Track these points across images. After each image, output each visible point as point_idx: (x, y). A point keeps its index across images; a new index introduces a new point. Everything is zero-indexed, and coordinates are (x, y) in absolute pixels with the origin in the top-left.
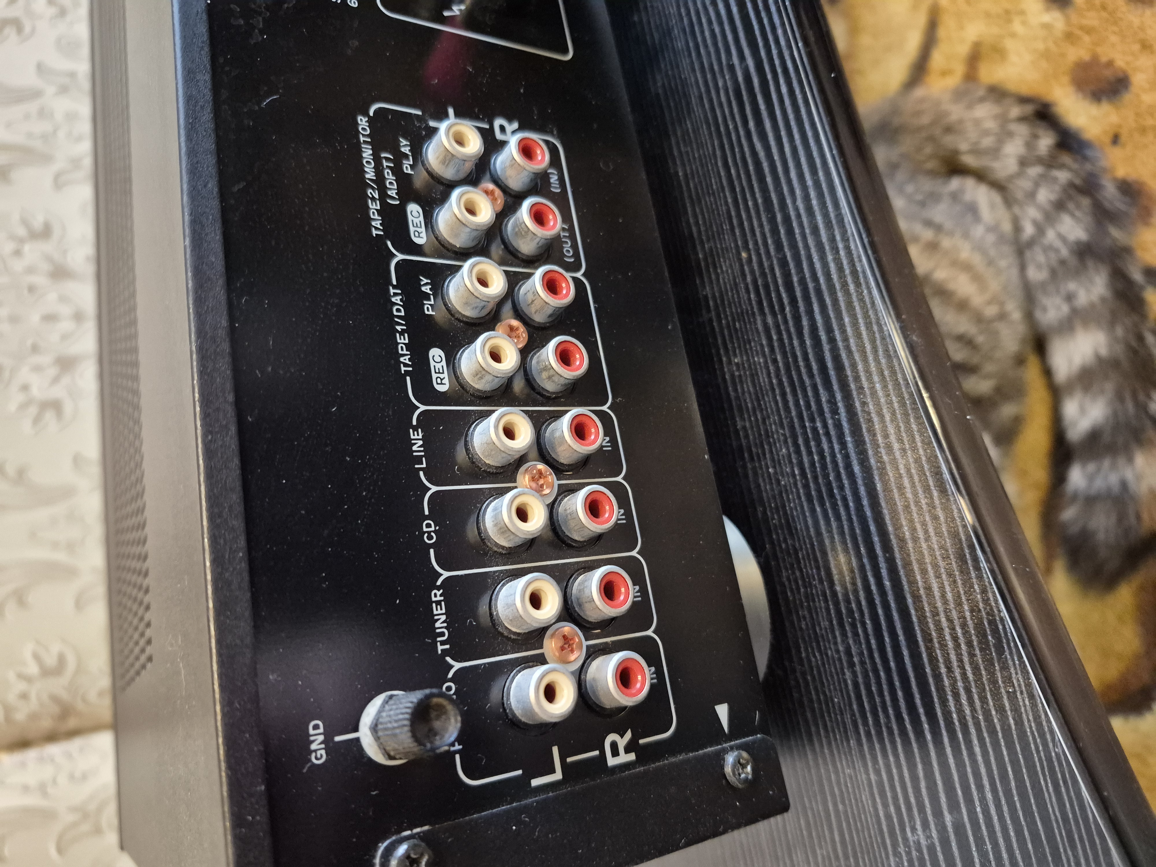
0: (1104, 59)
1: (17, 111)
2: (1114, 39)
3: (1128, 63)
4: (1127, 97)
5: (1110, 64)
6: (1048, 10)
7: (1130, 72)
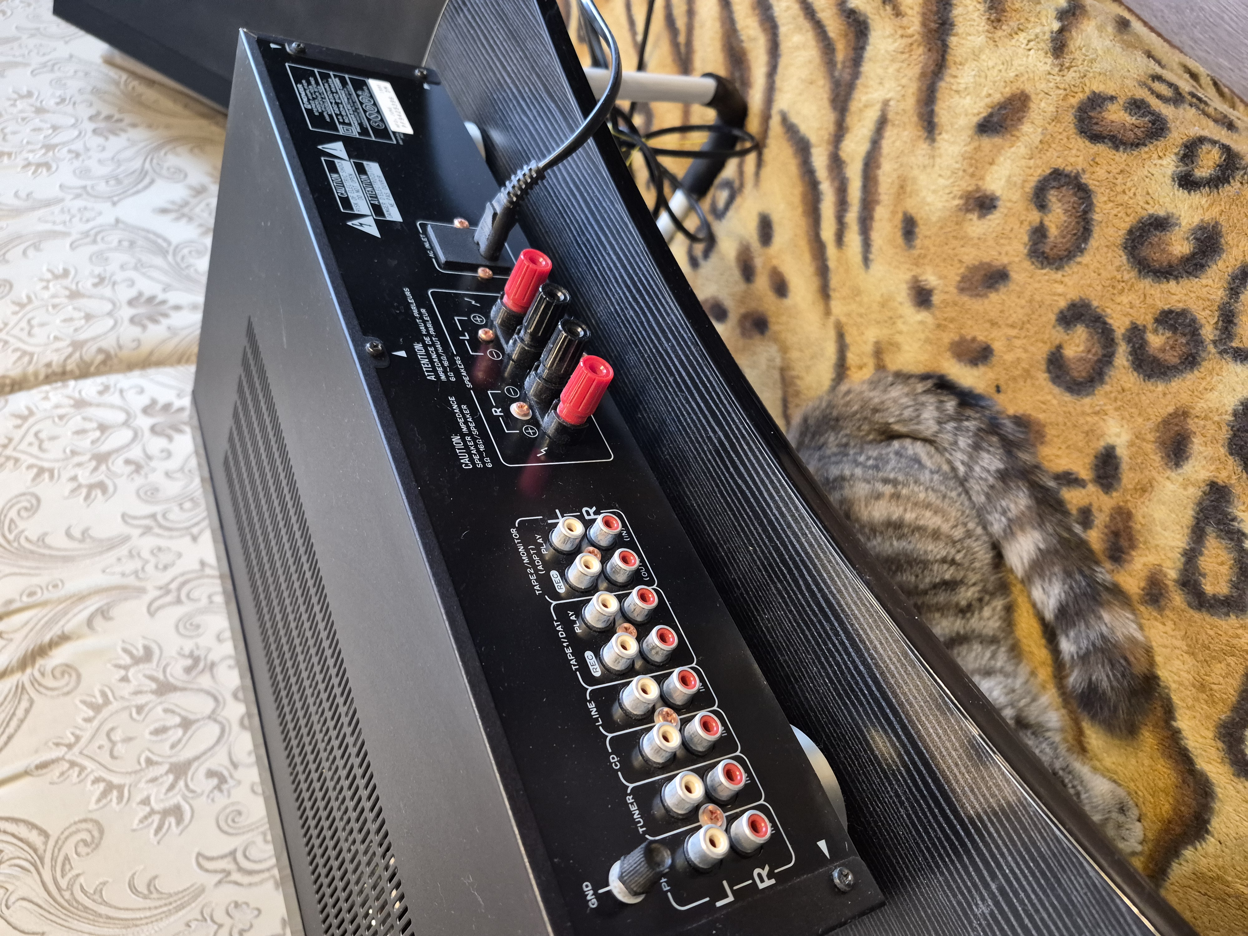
0: (969, 337)
1: (110, 557)
2: (970, 323)
3: (986, 337)
4: (994, 360)
5: (974, 339)
6: (918, 311)
7: (989, 342)
